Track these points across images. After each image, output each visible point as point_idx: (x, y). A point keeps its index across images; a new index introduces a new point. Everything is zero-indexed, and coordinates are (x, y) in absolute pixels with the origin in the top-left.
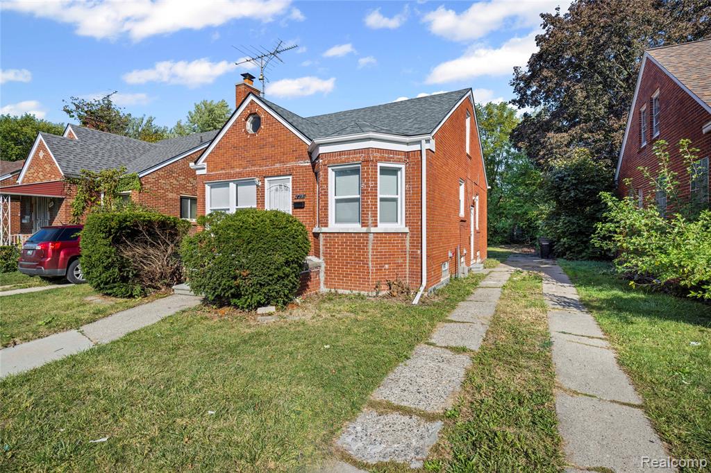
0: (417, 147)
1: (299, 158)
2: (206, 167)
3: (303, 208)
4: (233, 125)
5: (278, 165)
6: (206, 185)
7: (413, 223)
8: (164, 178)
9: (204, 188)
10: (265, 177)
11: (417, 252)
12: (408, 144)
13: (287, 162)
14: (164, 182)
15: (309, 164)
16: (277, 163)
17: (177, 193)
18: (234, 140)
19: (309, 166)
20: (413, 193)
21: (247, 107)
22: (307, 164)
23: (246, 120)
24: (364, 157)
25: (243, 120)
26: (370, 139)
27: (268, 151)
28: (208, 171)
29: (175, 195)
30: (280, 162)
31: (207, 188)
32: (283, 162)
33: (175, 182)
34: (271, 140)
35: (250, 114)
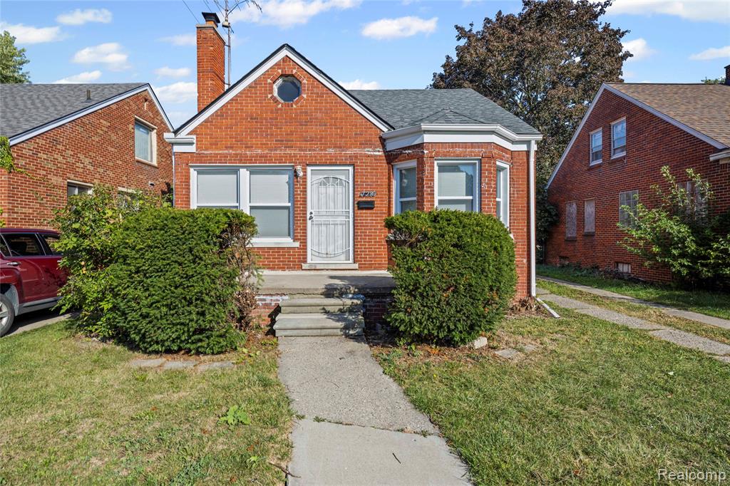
0: (524, 147)
1: (365, 144)
2: (195, 141)
3: (372, 209)
4: (250, 86)
5: (331, 151)
6: (192, 170)
7: (517, 229)
8: (46, 151)
9: (189, 173)
10: (307, 165)
11: (522, 261)
12: (513, 142)
13: (347, 148)
14: (45, 156)
15: (380, 153)
16: (330, 147)
17: (64, 176)
18: (251, 108)
19: (380, 156)
20: (518, 197)
21: (276, 64)
22: (377, 153)
23: (274, 83)
24: (485, 152)
25: (269, 81)
26: (492, 132)
27: (314, 130)
28: (197, 148)
29: (61, 179)
30: (335, 147)
31: (193, 173)
32: (340, 147)
33: (60, 159)
34: (319, 115)
35: (282, 76)
